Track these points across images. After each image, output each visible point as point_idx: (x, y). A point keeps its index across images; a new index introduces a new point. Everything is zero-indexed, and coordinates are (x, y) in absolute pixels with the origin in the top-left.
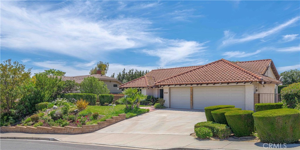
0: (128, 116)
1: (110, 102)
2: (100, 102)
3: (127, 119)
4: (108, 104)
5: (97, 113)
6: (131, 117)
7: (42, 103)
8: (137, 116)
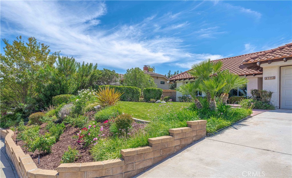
0: (214, 128)
1: (158, 99)
2: (145, 98)
3: (209, 134)
4: (155, 100)
5: (128, 117)
6: (221, 129)
7: (62, 96)
8: (231, 126)
